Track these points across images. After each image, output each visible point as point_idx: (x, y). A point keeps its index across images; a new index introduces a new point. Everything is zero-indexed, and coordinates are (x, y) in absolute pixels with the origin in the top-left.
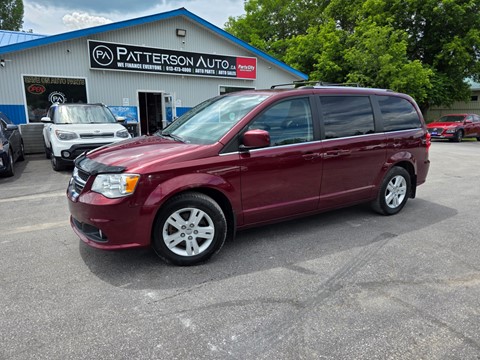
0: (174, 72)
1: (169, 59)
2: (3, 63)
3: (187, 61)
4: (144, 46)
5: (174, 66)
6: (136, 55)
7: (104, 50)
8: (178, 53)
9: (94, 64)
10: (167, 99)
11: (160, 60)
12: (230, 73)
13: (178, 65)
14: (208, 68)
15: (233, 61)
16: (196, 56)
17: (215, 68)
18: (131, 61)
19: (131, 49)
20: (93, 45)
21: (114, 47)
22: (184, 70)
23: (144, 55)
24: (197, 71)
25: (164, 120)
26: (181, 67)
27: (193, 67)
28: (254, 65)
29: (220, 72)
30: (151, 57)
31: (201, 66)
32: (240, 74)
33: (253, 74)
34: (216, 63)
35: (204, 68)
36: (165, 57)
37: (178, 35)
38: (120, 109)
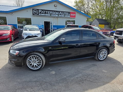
0: (53, 16)
1: (52, 13)
2: (12, 14)
3: (57, 13)
4: (46, 9)
5: (53, 14)
6: (44, 12)
7: (36, 11)
8: (54, 11)
9: (33, 14)
10: (51, 23)
11: (50, 13)
12: (68, 16)
13: (54, 14)
14: (62, 15)
15: (69, 13)
16: (59, 12)
17: (64, 15)
18: (42, 13)
19: (42, 10)
20: (33, 9)
21: (38, 10)
22: (56, 15)
23: (46, 12)
24: (59, 16)
25: (50, 28)
26: (55, 15)
27: (58, 15)
28: (75, 14)
29: (66, 16)
30: (47, 12)
31: (61, 14)
32: (71, 16)
33: (75, 16)
34: (65, 13)
35: (61, 15)
36: (51, 12)
37: (55, 6)
38: (39, 25)
